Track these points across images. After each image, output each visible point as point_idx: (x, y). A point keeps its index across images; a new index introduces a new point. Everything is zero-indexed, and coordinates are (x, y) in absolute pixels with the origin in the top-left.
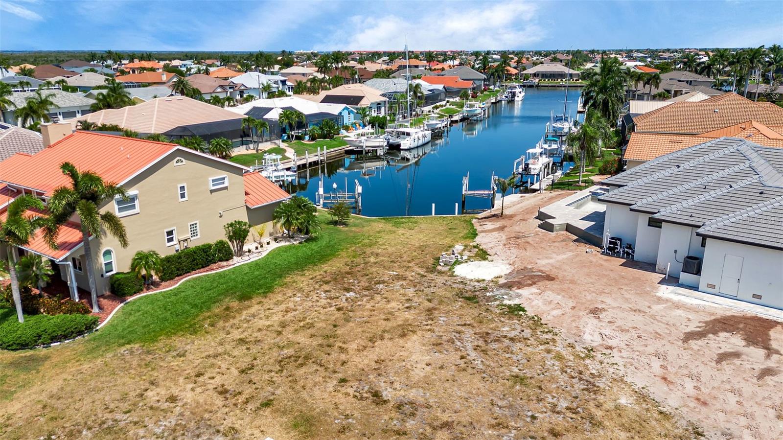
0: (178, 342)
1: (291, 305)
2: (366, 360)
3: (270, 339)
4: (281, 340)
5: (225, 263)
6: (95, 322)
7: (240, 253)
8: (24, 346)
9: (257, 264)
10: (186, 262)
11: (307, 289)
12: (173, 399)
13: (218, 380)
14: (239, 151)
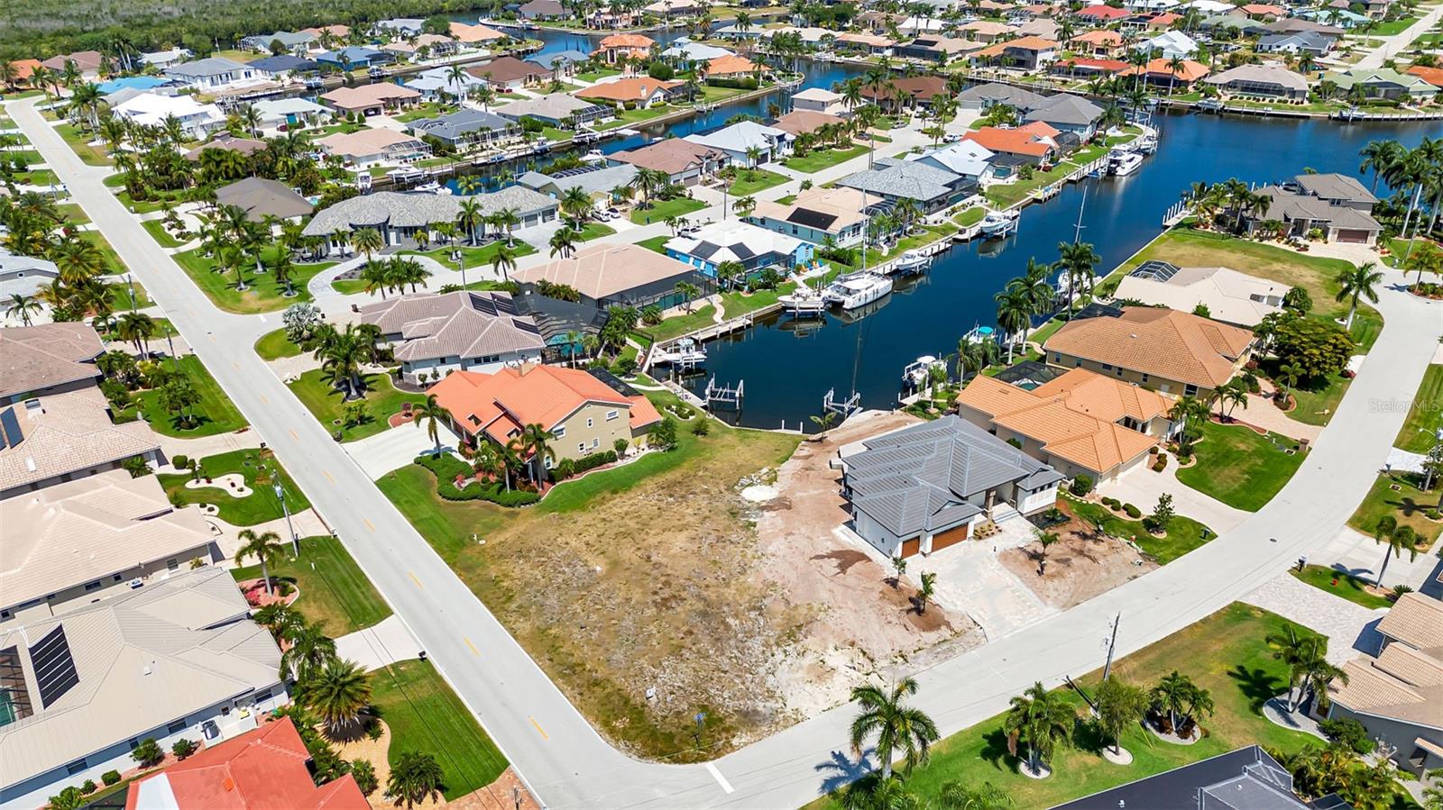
0: (576, 515)
1: (636, 501)
2: (652, 540)
3: (617, 521)
4: (622, 522)
5: (611, 464)
6: (540, 497)
7: (623, 456)
8: (510, 506)
9: (629, 467)
10: (588, 464)
11: (650, 491)
12: (567, 543)
13: (587, 538)
14: (669, 314)
